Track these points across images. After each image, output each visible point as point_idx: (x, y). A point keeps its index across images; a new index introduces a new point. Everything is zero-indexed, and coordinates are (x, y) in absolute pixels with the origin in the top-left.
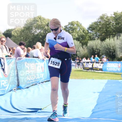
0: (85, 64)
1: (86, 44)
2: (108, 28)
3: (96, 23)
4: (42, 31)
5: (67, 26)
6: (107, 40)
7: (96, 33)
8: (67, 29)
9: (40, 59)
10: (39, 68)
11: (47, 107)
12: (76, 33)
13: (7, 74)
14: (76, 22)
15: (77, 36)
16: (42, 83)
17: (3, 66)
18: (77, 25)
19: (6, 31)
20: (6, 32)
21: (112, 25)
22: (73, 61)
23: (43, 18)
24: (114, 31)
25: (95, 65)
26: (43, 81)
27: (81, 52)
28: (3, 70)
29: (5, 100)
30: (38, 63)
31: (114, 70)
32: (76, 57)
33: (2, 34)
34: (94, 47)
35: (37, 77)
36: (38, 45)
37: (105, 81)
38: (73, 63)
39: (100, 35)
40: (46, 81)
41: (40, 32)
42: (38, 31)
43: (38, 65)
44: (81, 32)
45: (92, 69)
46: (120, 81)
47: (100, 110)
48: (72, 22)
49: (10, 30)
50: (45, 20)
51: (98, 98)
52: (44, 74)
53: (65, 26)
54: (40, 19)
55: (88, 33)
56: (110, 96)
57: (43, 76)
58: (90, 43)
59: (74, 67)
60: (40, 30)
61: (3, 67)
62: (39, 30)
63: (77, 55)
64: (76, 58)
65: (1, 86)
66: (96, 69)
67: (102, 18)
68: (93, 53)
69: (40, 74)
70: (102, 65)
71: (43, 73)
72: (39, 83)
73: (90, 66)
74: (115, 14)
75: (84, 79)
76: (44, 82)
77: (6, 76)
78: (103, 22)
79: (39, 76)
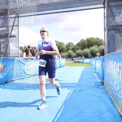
0: (75, 60)
1: (75, 51)
2: (84, 44)
3: (79, 43)
6: (84, 50)
7: (79, 47)
11: (60, 78)
14: (71, 43)
15: (71, 48)
21: (86, 44)
22: (70, 59)
24: (87, 46)
25: (79, 60)
27: (73, 55)
31: (88, 62)
34: (79, 53)
37: (84, 67)
39: (81, 48)
44: (73, 47)
45: (78, 62)
46: (90, 67)
47: (82, 79)
48: (69, 43)
50: (58, 42)
51: (82, 74)
55: (76, 47)
56: (86, 73)
58: (77, 51)
63: (72, 56)
66: (80, 62)
67: (82, 40)
68: (78, 55)
70: (82, 60)
73: (77, 61)
74: (87, 38)
75: (75, 66)
78: (82, 42)
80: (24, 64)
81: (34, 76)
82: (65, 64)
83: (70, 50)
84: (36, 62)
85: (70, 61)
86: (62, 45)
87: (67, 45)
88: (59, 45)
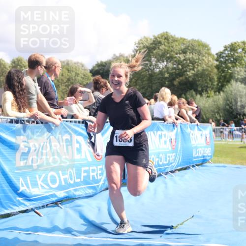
4: (170, 65)
5: (222, 53)
8: (222, 59)
9: (166, 122)
10: (165, 142)
11: (185, 223)
12: (242, 68)
13: (100, 154)
14: (241, 44)
15: (243, 73)
16: (172, 172)
17: (92, 137)
18: (243, 50)
19: (97, 65)
20: (97, 68)
22: (236, 126)
23: (172, 37)
26: (173, 169)
28: (93, 145)
29: (98, 207)
30: (162, 130)
32: (243, 118)
33: (89, 71)
35: (161, 161)
36: (164, 93)
38: (237, 130)
40: (179, 168)
41: (166, 66)
42: (162, 65)
43: (163, 136)
48: (232, 45)
49: (104, 64)
50: (177, 41)
52: (176, 155)
53: (217, 54)
54: (165, 38)
57: (174, 158)
59: (240, 140)
60: (165, 63)
61: (93, 140)
62: (163, 62)
64: (242, 120)
65: (91, 179)
69: (168, 155)
71: (173, 153)
72: (167, 173)
76: (176, 170)
77: (100, 158)
79: (166, 158)
80: (13, 147)
81: (56, 208)
82: (208, 152)
83: (233, 82)
84: (67, 136)
85: (237, 136)
86: (195, 57)
87: (220, 55)
88: (182, 57)
